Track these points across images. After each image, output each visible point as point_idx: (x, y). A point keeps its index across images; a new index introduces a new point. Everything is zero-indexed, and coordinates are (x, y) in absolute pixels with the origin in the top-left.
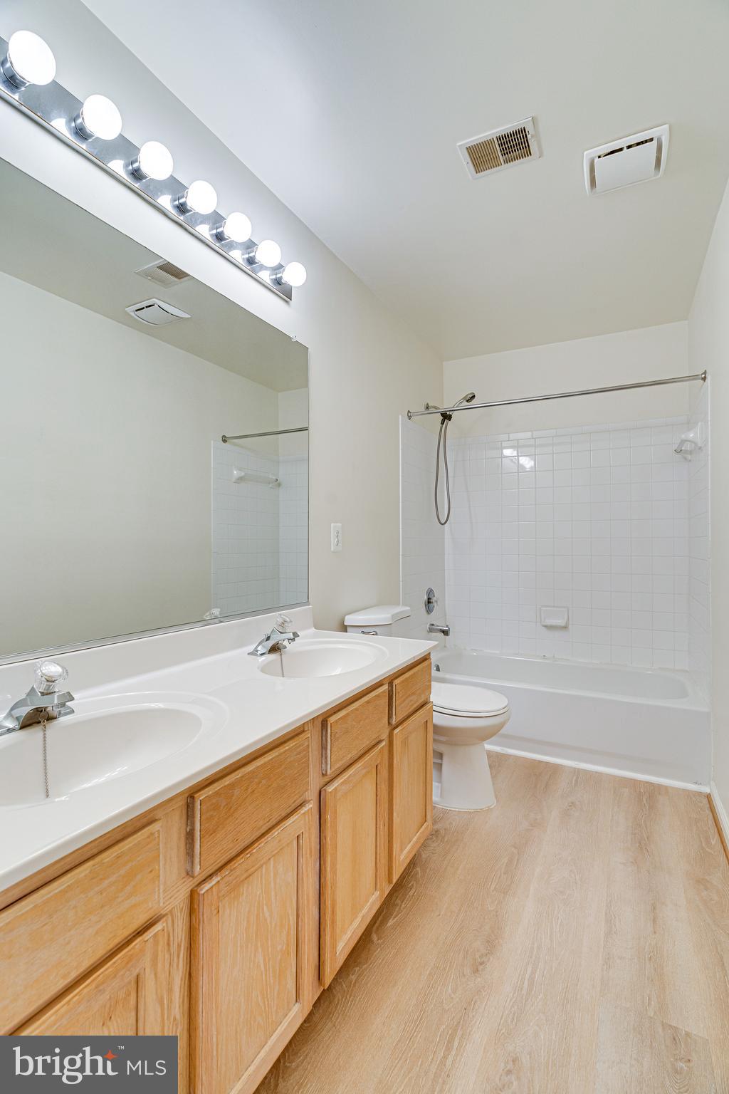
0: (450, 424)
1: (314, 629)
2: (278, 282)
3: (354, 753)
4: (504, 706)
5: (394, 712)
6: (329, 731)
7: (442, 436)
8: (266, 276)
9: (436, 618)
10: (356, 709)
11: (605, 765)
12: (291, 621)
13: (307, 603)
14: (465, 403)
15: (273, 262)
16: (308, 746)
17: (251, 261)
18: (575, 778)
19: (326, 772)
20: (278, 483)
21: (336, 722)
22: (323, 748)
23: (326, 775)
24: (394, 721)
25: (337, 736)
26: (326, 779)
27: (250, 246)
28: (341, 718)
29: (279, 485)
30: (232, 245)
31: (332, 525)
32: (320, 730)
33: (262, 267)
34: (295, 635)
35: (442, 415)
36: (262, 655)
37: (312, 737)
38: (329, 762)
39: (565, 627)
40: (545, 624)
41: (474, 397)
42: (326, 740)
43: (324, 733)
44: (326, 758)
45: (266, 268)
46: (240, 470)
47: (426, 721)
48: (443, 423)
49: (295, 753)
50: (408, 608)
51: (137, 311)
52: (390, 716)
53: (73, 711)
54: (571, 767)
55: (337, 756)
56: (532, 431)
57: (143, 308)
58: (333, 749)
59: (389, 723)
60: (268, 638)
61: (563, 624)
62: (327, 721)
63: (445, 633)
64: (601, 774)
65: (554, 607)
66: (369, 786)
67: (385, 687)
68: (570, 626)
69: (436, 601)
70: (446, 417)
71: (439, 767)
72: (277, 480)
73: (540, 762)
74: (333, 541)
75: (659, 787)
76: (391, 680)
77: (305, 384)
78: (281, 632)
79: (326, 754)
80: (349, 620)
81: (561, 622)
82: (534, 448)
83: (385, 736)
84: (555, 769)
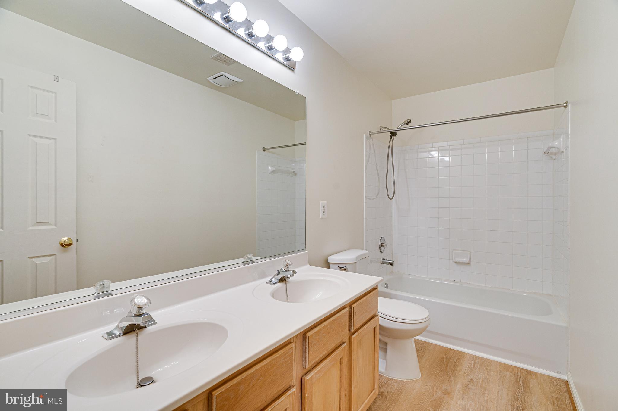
0: (395, 138)
1: (309, 265)
2: (288, 59)
3: (325, 353)
4: (426, 317)
5: (352, 324)
6: (307, 341)
7: (391, 145)
8: (280, 56)
9: (386, 255)
10: (326, 326)
11: (494, 355)
12: (292, 264)
13: (305, 249)
14: (405, 126)
15: (284, 48)
16: (293, 352)
17: (270, 48)
18: (473, 362)
19: (305, 366)
20: (294, 174)
21: (312, 335)
22: (304, 351)
23: (305, 368)
24: (352, 330)
25: (313, 344)
26: (306, 371)
27: (269, 38)
28: (316, 333)
29: (296, 174)
30: (258, 40)
31: (321, 202)
32: (302, 341)
33: (277, 51)
34: (294, 272)
35: (391, 133)
36: (274, 284)
37: (296, 347)
38: (307, 361)
39: (468, 264)
40: (455, 261)
41: (410, 122)
42: (306, 347)
43: (304, 342)
44: (305, 358)
45: (280, 52)
46: (273, 167)
47: (375, 328)
48: (391, 138)
49: (283, 358)
50: (367, 252)
51: (213, 79)
52: (350, 327)
53: (156, 323)
54: (471, 355)
55: (312, 357)
56: (448, 141)
57: (217, 77)
58: (310, 353)
59: (349, 330)
60: (279, 274)
61: (467, 262)
62: (306, 335)
63: (392, 265)
64: (490, 361)
65: (461, 250)
66: (335, 372)
67: (347, 309)
68: (471, 263)
69: (386, 245)
70: (393, 134)
71: (385, 350)
72: (294, 172)
73: (450, 349)
74: (322, 212)
75: (531, 372)
76: (350, 305)
77: (304, 117)
78: (286, 271)
79: (305, 355)
80: (331, 259)
81: (466, 260)
82: (449, 151)
83: (346, 339)
84: (460, 355)
